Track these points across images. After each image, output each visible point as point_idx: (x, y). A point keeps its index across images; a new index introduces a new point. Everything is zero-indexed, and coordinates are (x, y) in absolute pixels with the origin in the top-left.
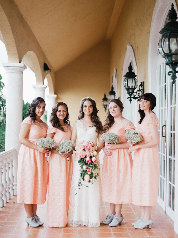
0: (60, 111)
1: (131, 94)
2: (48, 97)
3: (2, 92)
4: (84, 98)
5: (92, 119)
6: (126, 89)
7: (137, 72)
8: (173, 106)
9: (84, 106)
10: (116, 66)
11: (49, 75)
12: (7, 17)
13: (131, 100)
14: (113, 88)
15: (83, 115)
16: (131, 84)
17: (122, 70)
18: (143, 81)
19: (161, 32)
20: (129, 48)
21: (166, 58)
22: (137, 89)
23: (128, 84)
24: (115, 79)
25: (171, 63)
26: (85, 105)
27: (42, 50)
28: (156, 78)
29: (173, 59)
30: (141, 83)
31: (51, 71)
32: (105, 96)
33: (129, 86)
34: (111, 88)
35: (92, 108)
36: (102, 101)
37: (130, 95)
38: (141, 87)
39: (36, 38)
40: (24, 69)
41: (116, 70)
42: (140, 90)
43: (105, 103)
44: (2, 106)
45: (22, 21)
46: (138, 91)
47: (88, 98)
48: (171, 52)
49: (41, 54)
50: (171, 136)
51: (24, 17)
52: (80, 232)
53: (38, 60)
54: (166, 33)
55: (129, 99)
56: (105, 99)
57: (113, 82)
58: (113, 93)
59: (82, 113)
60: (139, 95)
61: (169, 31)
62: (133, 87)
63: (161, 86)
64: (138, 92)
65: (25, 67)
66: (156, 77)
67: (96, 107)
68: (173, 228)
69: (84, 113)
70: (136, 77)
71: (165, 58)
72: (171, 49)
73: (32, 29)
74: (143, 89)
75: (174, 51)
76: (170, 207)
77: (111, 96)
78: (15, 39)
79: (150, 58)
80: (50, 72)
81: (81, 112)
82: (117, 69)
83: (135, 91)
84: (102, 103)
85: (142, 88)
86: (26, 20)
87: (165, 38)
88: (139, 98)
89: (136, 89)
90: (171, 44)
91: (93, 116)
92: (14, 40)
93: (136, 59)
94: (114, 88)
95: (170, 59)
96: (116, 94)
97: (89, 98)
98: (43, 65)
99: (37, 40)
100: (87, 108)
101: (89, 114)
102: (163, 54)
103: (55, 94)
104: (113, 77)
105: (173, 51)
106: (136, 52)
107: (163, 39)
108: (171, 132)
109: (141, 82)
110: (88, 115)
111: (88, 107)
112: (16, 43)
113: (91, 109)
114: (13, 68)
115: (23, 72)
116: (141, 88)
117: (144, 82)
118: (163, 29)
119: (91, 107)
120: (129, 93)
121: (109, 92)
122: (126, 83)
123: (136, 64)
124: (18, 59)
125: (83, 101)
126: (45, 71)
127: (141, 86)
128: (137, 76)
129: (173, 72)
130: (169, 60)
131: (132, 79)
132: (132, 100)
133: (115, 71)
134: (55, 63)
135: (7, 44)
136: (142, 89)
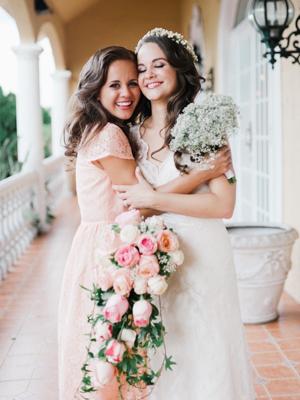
0: (116, 85)
1: (273, 42)
6: (261, 29)
13: (273, 61)
22: (292, 28)
23: (268, 14)
31: (51, 12)
37: (272, 46)
46: (293, 35)
55: (269, 57)
60: (296, 45)
62: (282, 23)
64: (294, 38)
83: (286, 34)
88: (296, 55)
89: (287, 27)
103: (68, 69)
120: (267, 40)
122: (262, 11)
126: (38, 13)
132: (275, 61)
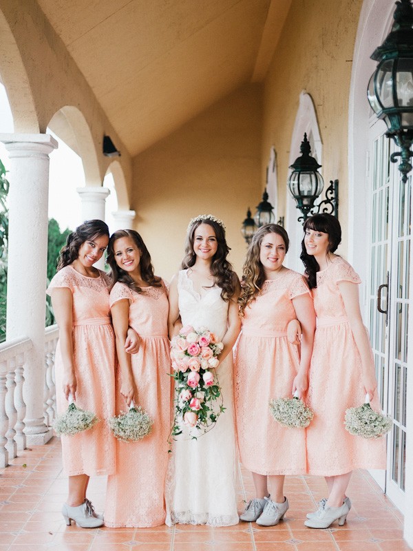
1: (306, 209)
2: (114, 215)
3: (5, 204)
4: (197, 219)
5: (212, 267)
6: (296, 197)
7: (323, 158)
8: (405, 238)
9: (196, 237)
10: (274, 145)
11: (116, 165)
12: (9, 22)
14: (266, 196)
15: (193, 260)
16: (307, 186)
17: (288, 152)
18: (336, 179)
19: (377, 55)
20: (304, 99)
21: (387, 119)
22: (322, 198)
23: (301, 186)
24: (272, 176)
25: (398, 131)
26: (197, 234)
27: (99, 104)
28: (367, 172)
29: (405, 123)
30: (330, 184)
31: (120, 155)
32: (249, 214)
33: (301, 189)
34: (262, 197)
35: (215, 242)
36: (242, 225)
37: (305, 212)
38: (331, 193)
39: (83, 76)
40: (51, 148)
41: (276, 154)
42: (327, 201)
43: (249, 231)
44: (5, 236)
45: (48, 33)
46: (324, 203)
47: (205, 218)
48: (399, 105)
49: (96, 113)
50: (401, 311)
51: (52, 23)
52: (176, 540)
53: (88, 128)
54: (386, 59)
55: (302, 220)
56: (249, 222)
57: (267, 182)
58: (266, 207)
59: (192, 254)
60: (325, 211)
61: (395, 54)
62: (313, 194)
63: (378, 191)
64: (324, 206)
65: (54, 144)
66: (367, 169)
67: (224, 241)
68: (401, 533)
69: (195, 255)
70: (318, 170)
71: (384, 119)
72: (399, 97)
73: (74, 55)
74: (336, 199)
75: (408, 103)
76: (396, 480)
77: (262, 214)
78: (28, 75)
79: (352, 122)
80: (118, 156)
81: (190, 252)
82: (277, 151)
83: (317, 202)
84: (243, 231)
85: (333, 195)
86: (58, 32)
87: (385, 71)
89: (318, 197)
90: (398, 84)
91: (216, 262)
92: (26, 77)
93: (320, 125)
94: (269, 195)
95: (395, 121)
96: (273, 210)
97: (208, 217)
98: (101, 140)
99: (87, 79)
100: (203, 243)
101: (206, 256)
102: (380, 108)
103: (131, 209)
104: (267, 169)
105: (405, 103)
106: (320, 109)
107: (381, 72)
108: (400, 300)
109: (331, 182)
110: (205, 258)
111: (205, 240)
112: (32, 84)
113: (213, 245)
114: (24, 144)
115: (49, 155)
116: (330, 196)
117: (337, 182)
118: (379, 48)
119: (213, 240)
120: (301, 207)
121: (257, 205)
122: (296, 182)
123: (319, 139)
124: (38, 125)
125: (194, 223)
126: (106, 155)
127: (330, 191)
128: (321, 166)
129: (404, 153)
130: (394, 126)
131: (310, 174)
133: (272, 155)
134: (131, 135)
135: (11, 89)
136: (332, 198)
